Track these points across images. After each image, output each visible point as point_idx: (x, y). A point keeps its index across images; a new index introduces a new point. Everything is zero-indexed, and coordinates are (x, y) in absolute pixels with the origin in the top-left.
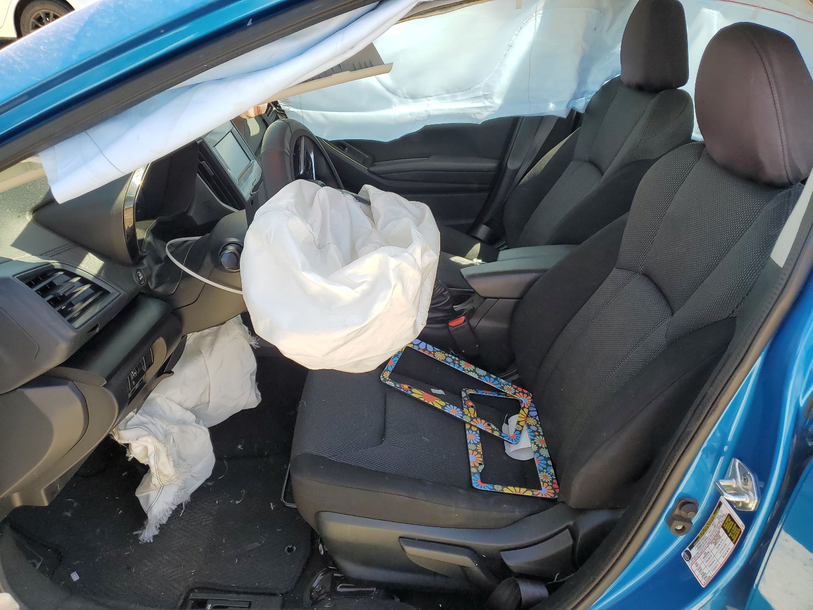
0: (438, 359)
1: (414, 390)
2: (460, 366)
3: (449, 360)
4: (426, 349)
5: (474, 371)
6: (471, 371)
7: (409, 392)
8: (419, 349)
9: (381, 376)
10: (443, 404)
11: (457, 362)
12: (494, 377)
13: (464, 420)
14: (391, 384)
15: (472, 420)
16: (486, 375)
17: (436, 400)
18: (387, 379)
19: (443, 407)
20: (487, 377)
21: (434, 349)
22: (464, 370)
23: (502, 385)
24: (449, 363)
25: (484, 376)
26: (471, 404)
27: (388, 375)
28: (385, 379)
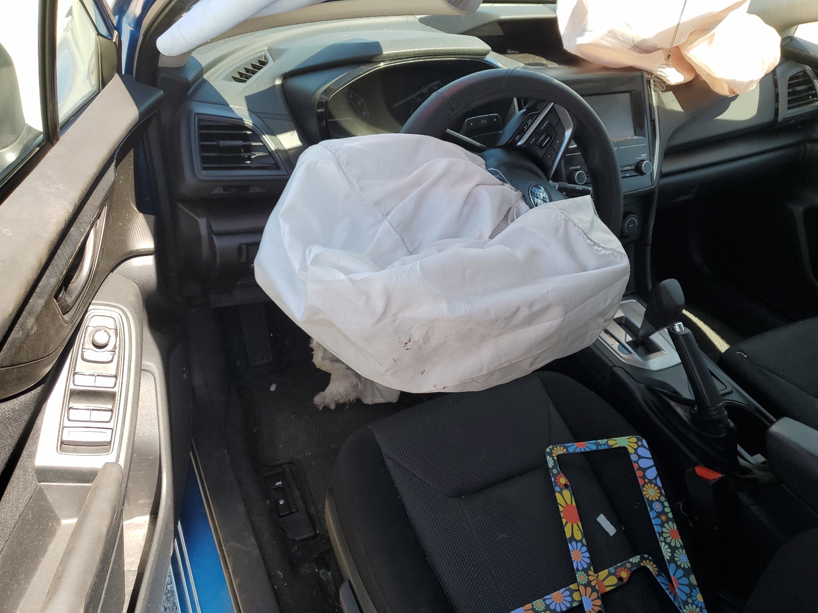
0: (644, 493)
1: (567, 493)
2: (662, 525)
3: (657, 507)
4: (644, 470)
5: (673, 549)
6: (669, 544)
7: (557, 489)
8: (637, 462)
9: (551, 447)
10: (578, 535)
11: (664, 518)
12: (694, 581)
13: (577, 575)
14: (551, 463)
15: (586, 586)
16: (684, 569)
17: (575, 526)
18: (553, 455)
19: (572, 538)
20: (680, 573)
21: (655, 479)
22: (661, 534)
23: (690, 601)
24: (652, 509)
25: (678, 567)
26: (624, 575)
27: (560, 452)
28: (550, 454)
